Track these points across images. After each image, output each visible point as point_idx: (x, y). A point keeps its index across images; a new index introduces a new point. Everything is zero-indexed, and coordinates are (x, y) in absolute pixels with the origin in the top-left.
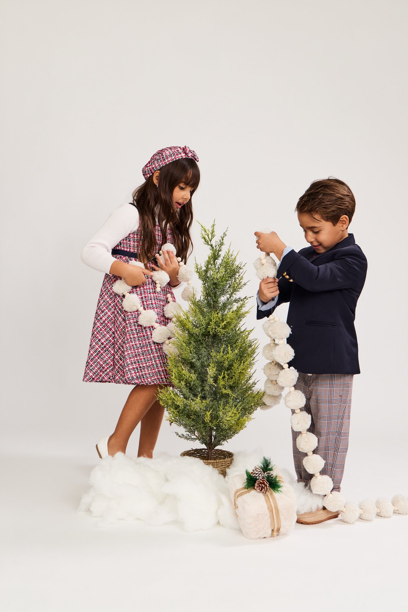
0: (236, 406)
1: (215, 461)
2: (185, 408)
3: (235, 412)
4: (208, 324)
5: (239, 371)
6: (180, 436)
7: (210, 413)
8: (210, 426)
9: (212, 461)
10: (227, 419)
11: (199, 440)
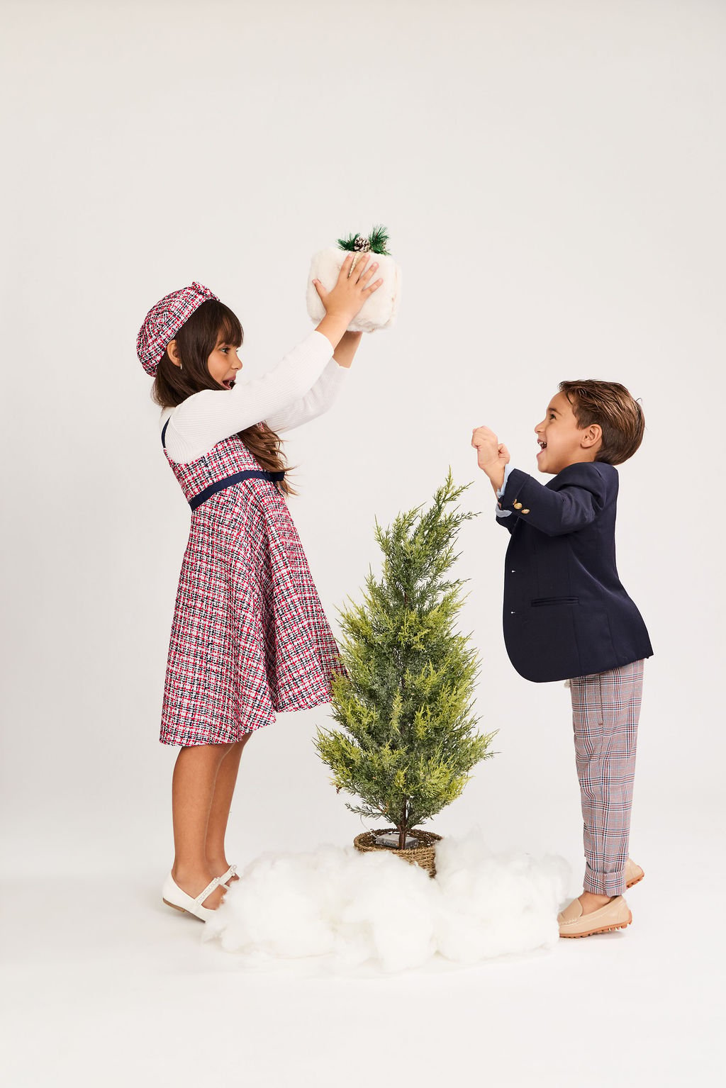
0: (446, 760)
1: (413, 851)
2: (363, 763)
3: (444, 770)
4: (399, 629)
5: (450, 704)
6: (353, 810)
7: (403, 773)
8: (403, 794)
9: (407, 851)
10: (433, 781)
11: (386, 816)
